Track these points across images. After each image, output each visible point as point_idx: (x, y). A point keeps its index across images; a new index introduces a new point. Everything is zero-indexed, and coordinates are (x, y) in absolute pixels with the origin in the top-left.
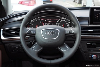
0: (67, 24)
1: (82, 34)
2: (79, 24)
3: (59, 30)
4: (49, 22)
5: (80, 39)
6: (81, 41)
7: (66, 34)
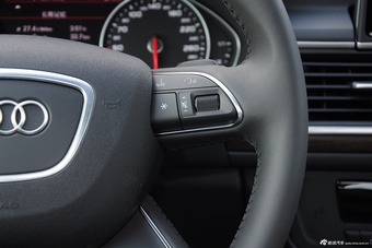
0: (185, 39)
1: (315, 118)
2: (292, 37)
3: (86, 89)
4: (48, 22)
5: (303, 154)
6: (311, 167)
7: (158, 126)
